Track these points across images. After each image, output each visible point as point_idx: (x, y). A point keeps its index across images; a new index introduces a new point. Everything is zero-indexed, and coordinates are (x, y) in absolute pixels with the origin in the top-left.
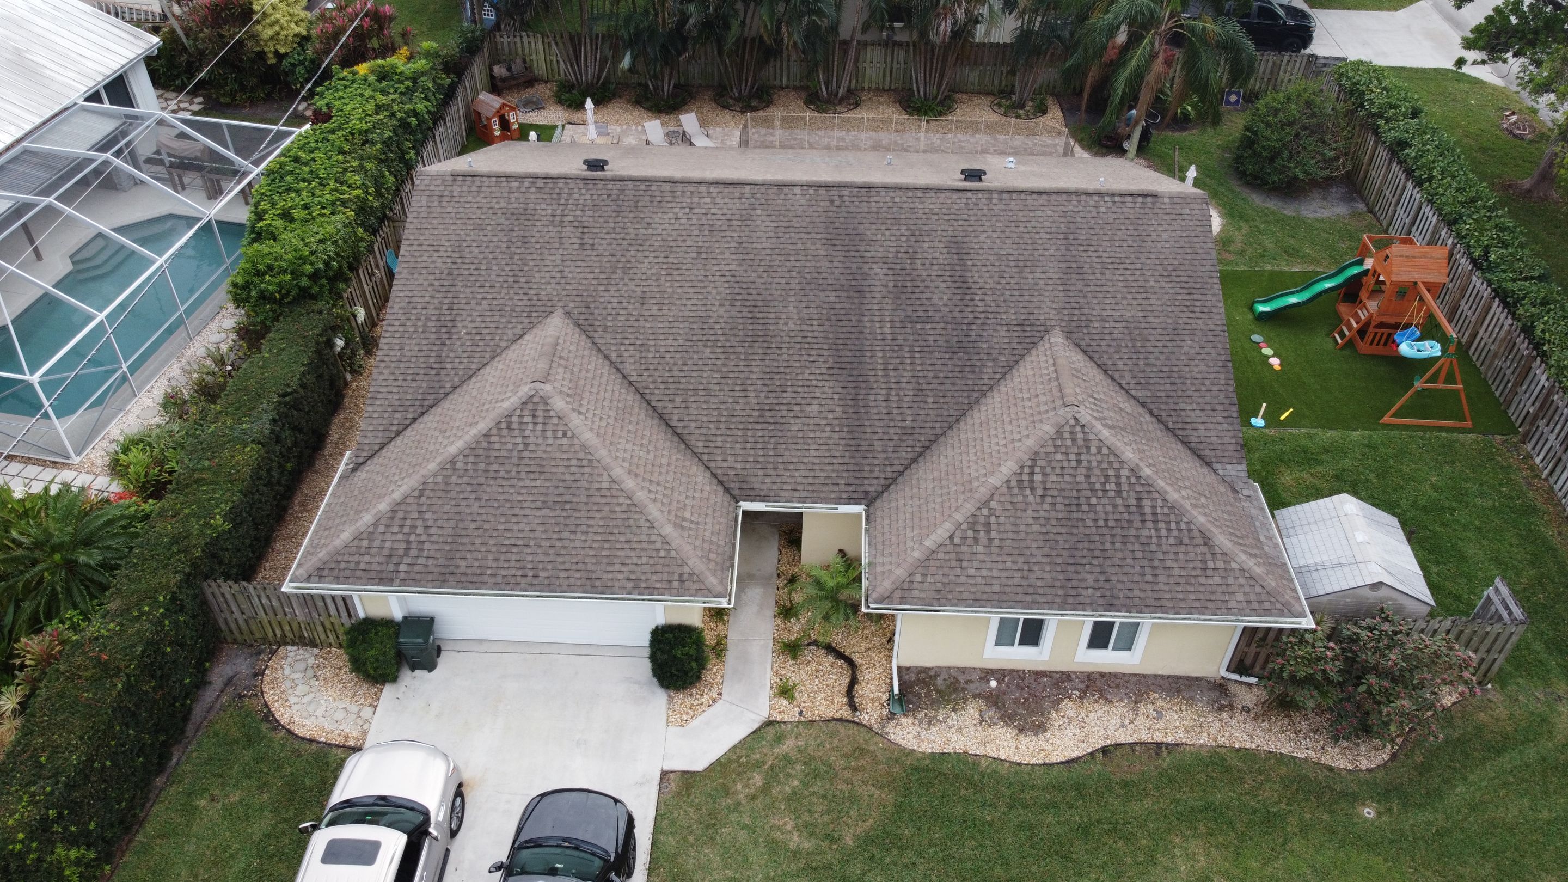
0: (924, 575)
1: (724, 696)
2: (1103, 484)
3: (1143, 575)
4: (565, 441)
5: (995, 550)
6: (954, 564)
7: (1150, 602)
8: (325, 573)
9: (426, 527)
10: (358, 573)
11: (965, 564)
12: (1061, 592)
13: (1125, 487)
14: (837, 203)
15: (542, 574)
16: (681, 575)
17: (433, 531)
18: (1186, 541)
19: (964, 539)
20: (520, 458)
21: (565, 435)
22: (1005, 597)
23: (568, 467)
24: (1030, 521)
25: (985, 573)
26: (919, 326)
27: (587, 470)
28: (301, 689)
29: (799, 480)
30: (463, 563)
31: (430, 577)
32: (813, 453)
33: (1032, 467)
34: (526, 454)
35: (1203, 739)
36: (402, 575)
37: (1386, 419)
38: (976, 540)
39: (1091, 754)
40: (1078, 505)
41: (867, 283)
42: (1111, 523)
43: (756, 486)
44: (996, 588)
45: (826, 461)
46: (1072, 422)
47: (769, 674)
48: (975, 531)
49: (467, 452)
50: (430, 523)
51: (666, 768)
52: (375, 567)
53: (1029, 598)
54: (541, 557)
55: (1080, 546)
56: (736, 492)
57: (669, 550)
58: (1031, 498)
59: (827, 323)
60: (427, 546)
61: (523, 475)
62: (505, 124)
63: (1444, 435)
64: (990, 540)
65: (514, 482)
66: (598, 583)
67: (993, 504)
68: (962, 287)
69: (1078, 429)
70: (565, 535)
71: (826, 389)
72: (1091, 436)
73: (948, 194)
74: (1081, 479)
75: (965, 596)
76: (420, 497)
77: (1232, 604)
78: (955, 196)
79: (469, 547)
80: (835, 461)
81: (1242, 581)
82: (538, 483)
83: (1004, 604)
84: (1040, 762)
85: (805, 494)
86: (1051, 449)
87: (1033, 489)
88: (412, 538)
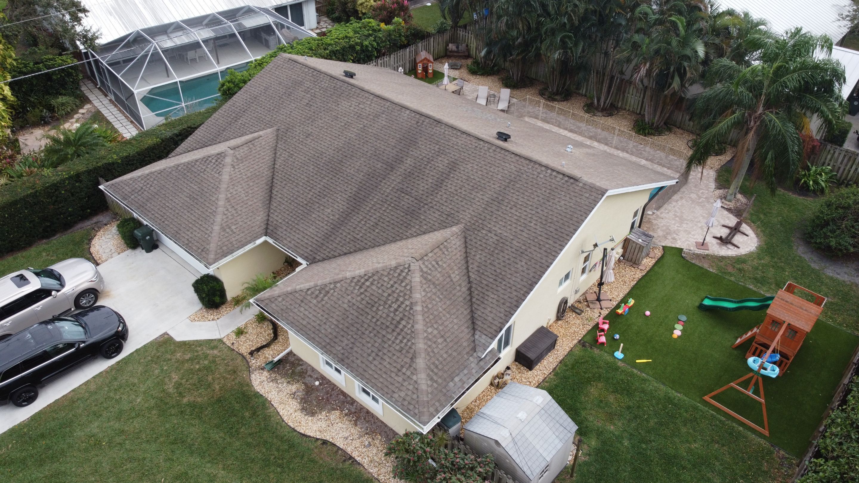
0: (283, 300)
1: (218, 321)
2: (392, 303)
3: (369, 355)
4: (217, 175)
5: (320, 305)
6: (299, 301)
7: (360, 370)
8: (113, 187)
9: (151, 186)
10: (120, 192)
11: (303, 304)
12: (328, 341)
13: (401, 309)
14: (419, 124)
15: (166, 222)
16: (204, 248)
17: (152, 188)
18: (404, 352)
19: (313, 293)
20: (199, 175)
21: (219, 173)
22: (304, 329)
23: (209, 186)
24: (346, 301)
25: (306, 313)
26: (403, 195)
27: (213, 190)
28: (110, 236)
29: (295, 239)
30: (149, 205)
31: (137, 205)
32: (311, 230)
33: (370, 277)
34: (202, 174)
35: (373, 471)
36: (130, 199)
37: (706, 398)
38: (317, 296)
39: (318, 439)
40: (373, 306)
41: (399, 166)
42: (379, 323)
43: (278, 233)
44: (304, 323)
45: (313, 236)
46: (407, 266)
47: (244, 323)
48: (320, 293)
49: (186, 164)
50: (153, 185)
52: (126, 192)
53: (313, 335)
54: (171, 216)
55: (355, 325)
56: (269, 231)
57: (209, 236)
58: (356, 291)
59: (367, 176)
60: (145, 193)
61: (194, 182)
62: (425, 69)
63: (741, 428)
64: (322, 300)
65: (189, 183)
66: (178, 236)
67: (338, 285)
68: (439, 184)
69: (406, 271)
70: (186, 211)
71: (340, 205)
72: (409, 277)
73: (472, 139)
74: (386, 295)
75: (290, 318)
76: (159, 174)
77: (396, 396)
78: (474, 141)
79: (156, 200)
80: (316, 238)
81: (411, 387)
82: (195, 187)
83: (301, 332)
84: (292, 426)
85: (292, 245)
86: (386, 273)
87: (361, 287)
88: (144, 187)
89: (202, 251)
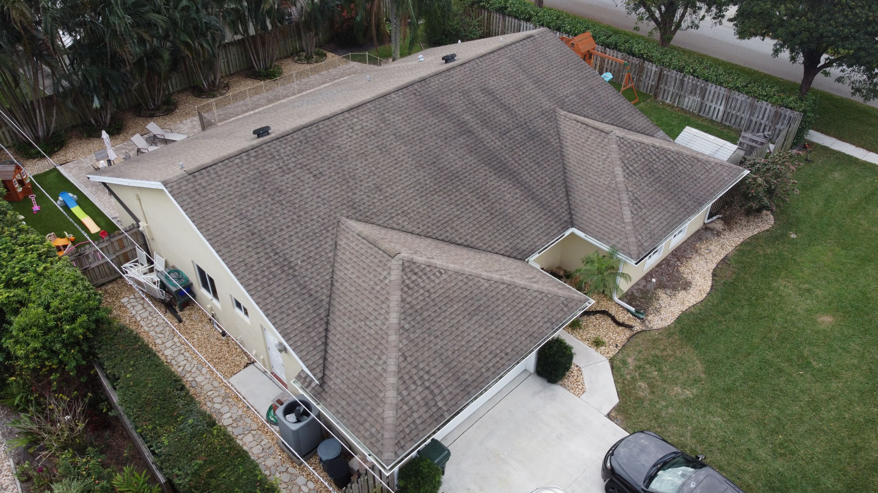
0: (640, 235)
1: (580, 366)
2: (651, 157)
3: (696, 185)
4: (444, 276)
5: (649, 208)
6: (644, 223)
7: (708, 194)
8: (402, 443)
9: (428, 373)
10: (421, 427)
11: (647, 220)
12: (683, 209)
13: (658, 155)
14: (417, 94)
15: (508, 350)
16: (563, 303)
17: (433, 371)
18: (693, 164)
19: (636, 210)
20: (433, 300)
21: (441, 273)
22: (671, 224)
23: (460, 288)
24: (647, 188)
25: (656, 219)
26: (508, 135)
27: (471, 283)
29: (537, 233)
30: (467, 376)
31: (460, 396)
32: (529, 217)
33: (625, 165)
34: (433, 296)
36: (445, 408)
38: (639, 207)
39: (713, 279)
40: (653, 171)
41: (469, 126)
42: (669, 172)
43: (524, 248)
44: (665, 223)
45: (537, 218)
46: (618, 139)
47: (581, 343)
48: (636, 204)
49: (403, 316)
50: (427, 369)
51: (606, 413)
52: (425, 416)
54: (499, 343)
55: (669, 187)
56: (519, 257)
57: (546, 296)
58: (638, 178)
59: (472, 154)
60: (439, 382)
61: (444, 308)
62: (21, 182)
64: (643, 204)
65: (443, 315)
66: (536, 335)
67: (630, 189)
68: (506, 108)
69: (622, 140)
70: (496, 323)
71: (504, 185)
72: (629, 141)
73: (459, 68)
74: (643, 160)
75: (660, 233)
76: (406, 359)
77: (726, 178)
78: (462, 68)
79: (460, 365)
80: (541, 215)
81: (720, 168)
82: (456, 307)
83: (673, 227)
84: (705, 295)
85: (545, 238)
86: (623, 154)
87: (634, 174)
88: (427, 384)
89: (566, 306)
